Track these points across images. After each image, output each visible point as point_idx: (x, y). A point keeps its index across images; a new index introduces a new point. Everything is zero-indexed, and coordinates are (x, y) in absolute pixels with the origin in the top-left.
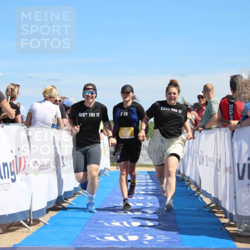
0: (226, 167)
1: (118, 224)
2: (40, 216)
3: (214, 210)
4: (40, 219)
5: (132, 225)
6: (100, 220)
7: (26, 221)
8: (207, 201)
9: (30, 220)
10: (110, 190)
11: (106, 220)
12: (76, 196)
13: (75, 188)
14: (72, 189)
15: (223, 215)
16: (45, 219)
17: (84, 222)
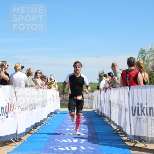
0: (125, 109)
1: (65, 141)
2: (22, 137)
3: (118, 132)
4: (22, 138)
5: (73, 141)
6: (55, 138)
7: (14, 140)
8: (115, 127)
9: (16, 139)
10: (61, 122)
11: (58, 138)
12: (42, 125)
13: (41, 121)
14: (40, 121)
15: (124, 135)
16: (24, 138)
17: (47, 140)
